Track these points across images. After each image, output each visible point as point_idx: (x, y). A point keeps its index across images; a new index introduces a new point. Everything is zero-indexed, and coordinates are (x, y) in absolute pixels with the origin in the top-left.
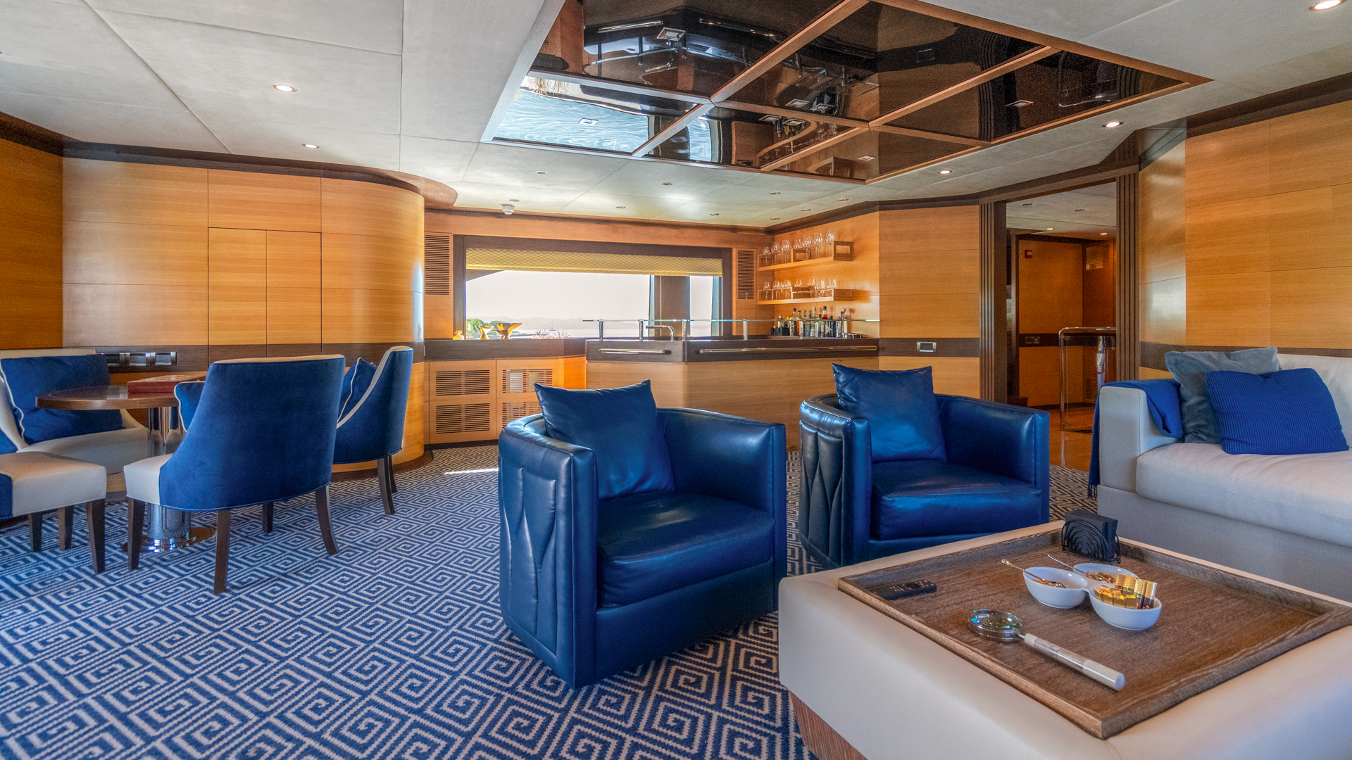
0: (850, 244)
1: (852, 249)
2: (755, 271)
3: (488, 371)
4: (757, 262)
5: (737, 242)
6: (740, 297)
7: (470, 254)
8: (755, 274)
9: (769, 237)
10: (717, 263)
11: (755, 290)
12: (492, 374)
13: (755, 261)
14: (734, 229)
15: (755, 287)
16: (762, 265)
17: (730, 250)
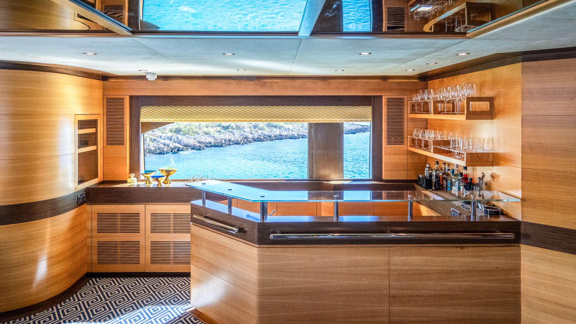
0: (491, 100)
1: (492, 106)
2: (405, 116)
3: (138, 214)
4: (407, 109)
5: (385, 90)
6: (389, 143)
7: (144, 111)
8: (405, 120)
9: (423, 83)
10: (368, 110)
11: (405, 136)
12: (142, 217)
13: (405, 107)
14: (384, 78)
15: (405, 133)
16: (413, 111)
17: (381, 97)
